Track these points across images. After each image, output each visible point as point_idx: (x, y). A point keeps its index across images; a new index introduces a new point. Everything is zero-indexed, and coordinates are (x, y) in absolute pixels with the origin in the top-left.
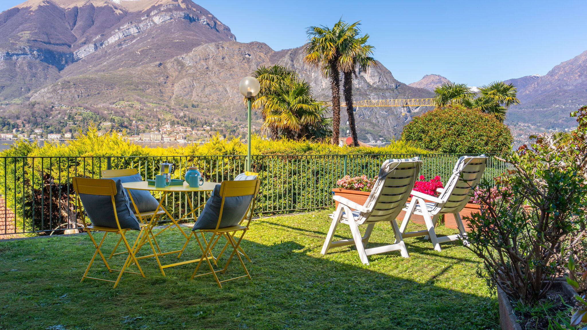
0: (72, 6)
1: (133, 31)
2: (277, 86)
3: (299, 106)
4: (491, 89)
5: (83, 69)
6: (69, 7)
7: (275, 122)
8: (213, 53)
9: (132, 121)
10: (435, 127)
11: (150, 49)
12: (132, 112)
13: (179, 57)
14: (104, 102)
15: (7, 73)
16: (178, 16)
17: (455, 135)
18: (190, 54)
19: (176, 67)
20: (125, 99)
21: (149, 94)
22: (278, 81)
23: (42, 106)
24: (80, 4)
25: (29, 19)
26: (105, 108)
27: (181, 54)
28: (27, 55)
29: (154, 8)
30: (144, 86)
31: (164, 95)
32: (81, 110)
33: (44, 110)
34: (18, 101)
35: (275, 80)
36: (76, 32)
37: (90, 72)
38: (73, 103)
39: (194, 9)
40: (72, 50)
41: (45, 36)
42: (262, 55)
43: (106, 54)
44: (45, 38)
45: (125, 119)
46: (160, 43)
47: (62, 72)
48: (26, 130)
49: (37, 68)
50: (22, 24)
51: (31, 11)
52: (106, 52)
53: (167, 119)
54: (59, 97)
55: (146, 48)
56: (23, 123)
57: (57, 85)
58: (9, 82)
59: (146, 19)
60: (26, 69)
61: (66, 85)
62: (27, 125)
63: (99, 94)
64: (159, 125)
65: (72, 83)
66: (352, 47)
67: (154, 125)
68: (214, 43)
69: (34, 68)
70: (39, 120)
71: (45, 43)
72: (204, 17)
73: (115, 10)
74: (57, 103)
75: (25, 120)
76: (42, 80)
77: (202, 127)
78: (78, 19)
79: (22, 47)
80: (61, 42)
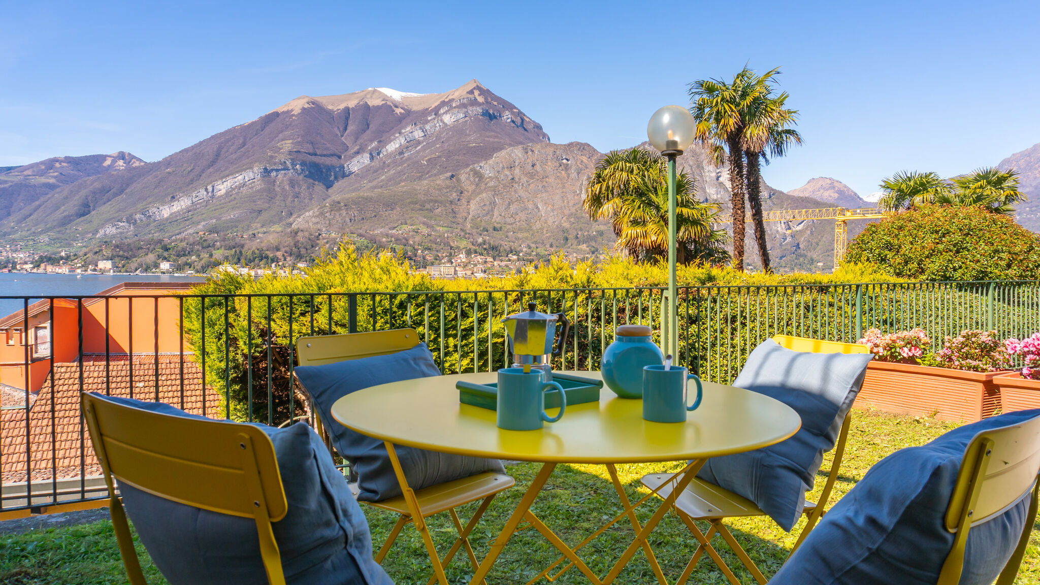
0: (342, 107)
1: (418, 134)
2: (639, 180)
4: (976, 180)
5: (356, 186)
6: (338, 108)
7: (637, 237)
8: (519, 158)
9: (417, 250)
10: (911, 240)
11: (439, 157)
12: (418, 238)
13: (476, 165)
14: (382, 227)
15: (265, 194)
16: (475, 112)
17: (951, 251)
18: (491, 162)
19: (472, 179)
20: (408, 222)
21: (438, 216)
22: (639, 172)
23: (307, 234)
24: (352, 104)
25: (290, 125)
26: (382, 235)
27: (478, 162)
28: (288, 170)
29: (443, 104)
30: (431, 204)
31: (457, 216)
32: (355, 238)
33: (310, 239)
34: (277, 228)
35: (635, 172)
36: (347, 139)
37: (364, 188)
38: (344, 229)
39: (495, 103)
40: (342, 161)
41: (310, 146)
43: (384, 166)
44: (308, 148)
45: (409, 248)
46: (451, 148)
47: (330, 190)
48: (287, 265)
49: (300, 186)
50: (282, 131)
51: (293, 115)
52: (384, 163)
53: (462, 247)
54: (327, 222)
55: (433, 156)
56: (283, 255)
57: (325, 206)
58: (267, 205)
59: (434, 119)
60: (287, 188)
61: (336, 207)
62: (288, 258)
63: (375, 216)
64: (451, 254)
65: (342, 204)
66: (766, 111)
67: (444, 255)
68: (520, 147)
69: (296, 187)
70: (303, 251)
71: (309, 154)
72: (507, 113)
73: (395, 109)
74: (324, 229)
75: (286, 252)
76: (306, 201)
77: (507, 256)
78: (350, 122)
79: (283, 160)
80: (328, 152)
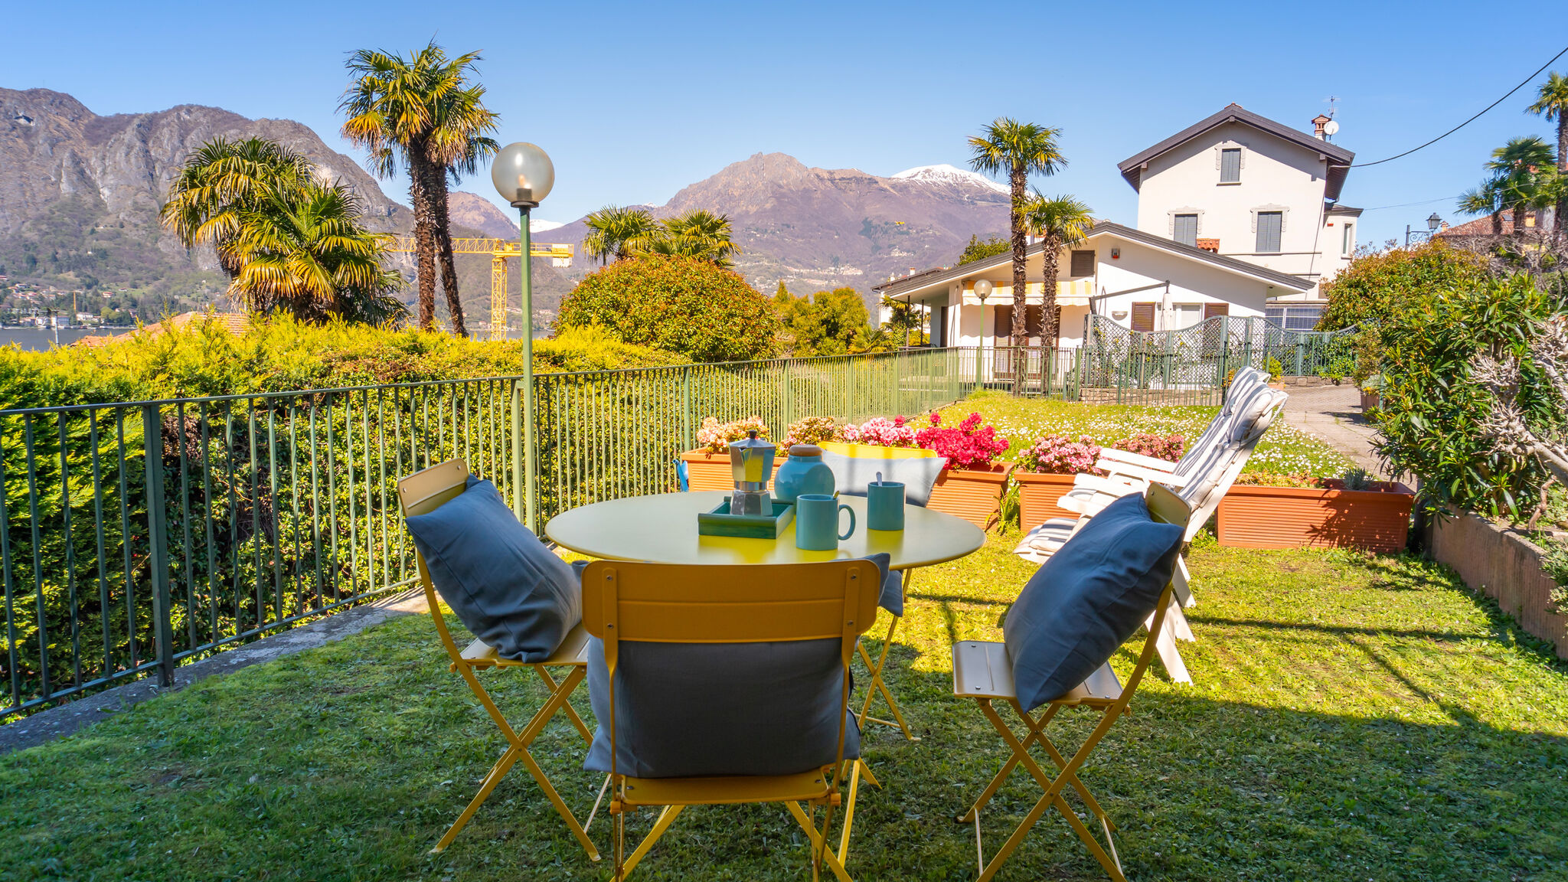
2: (268, 189)
3: (333, 241)
4: (690, 224)
7: (271, 279)
10: (641, 297)
17: (685, 313)
22: (266, 177)
35: (259, 176)
42: (64, 122)
